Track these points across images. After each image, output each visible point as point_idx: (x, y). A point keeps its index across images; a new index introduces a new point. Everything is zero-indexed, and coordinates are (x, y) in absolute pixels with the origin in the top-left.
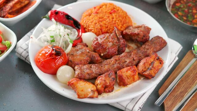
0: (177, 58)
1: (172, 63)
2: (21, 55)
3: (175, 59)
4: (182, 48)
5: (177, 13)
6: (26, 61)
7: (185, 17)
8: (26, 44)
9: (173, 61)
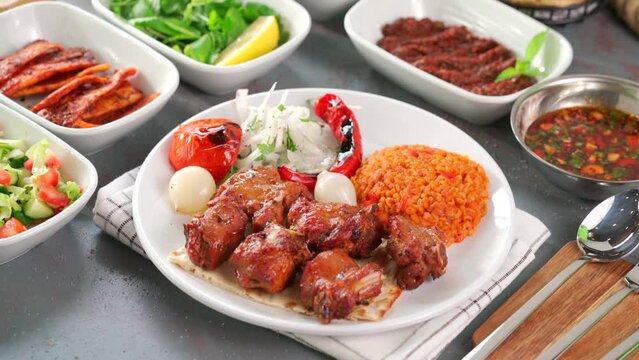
0: (531, 257)
1: (516, 267)
2: (107, 220)
3: (525, 257)
4: (549, 234)
5: (542, 148)
6: (134, 247)
7: (561, 158)
8: (124, 193)
9: (520, 262)
